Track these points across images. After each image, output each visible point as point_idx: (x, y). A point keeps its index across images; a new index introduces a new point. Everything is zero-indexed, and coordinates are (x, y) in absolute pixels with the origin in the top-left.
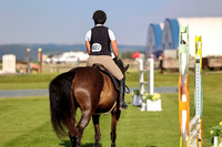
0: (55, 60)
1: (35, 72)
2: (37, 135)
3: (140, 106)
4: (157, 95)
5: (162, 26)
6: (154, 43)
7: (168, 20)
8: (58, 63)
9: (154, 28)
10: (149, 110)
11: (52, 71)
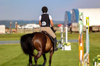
0: (23, 27)
1: (14, 33)
2: (15, 61)
3: (61, 48)
4: (69, 43)
5: (71, 12)
6: (67, 20)
7: (74, 9)
8: (25, 29)
9: (68, 13)
10: (65, 50)
11: (21, 32)
